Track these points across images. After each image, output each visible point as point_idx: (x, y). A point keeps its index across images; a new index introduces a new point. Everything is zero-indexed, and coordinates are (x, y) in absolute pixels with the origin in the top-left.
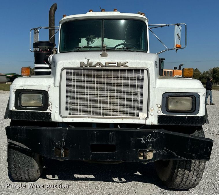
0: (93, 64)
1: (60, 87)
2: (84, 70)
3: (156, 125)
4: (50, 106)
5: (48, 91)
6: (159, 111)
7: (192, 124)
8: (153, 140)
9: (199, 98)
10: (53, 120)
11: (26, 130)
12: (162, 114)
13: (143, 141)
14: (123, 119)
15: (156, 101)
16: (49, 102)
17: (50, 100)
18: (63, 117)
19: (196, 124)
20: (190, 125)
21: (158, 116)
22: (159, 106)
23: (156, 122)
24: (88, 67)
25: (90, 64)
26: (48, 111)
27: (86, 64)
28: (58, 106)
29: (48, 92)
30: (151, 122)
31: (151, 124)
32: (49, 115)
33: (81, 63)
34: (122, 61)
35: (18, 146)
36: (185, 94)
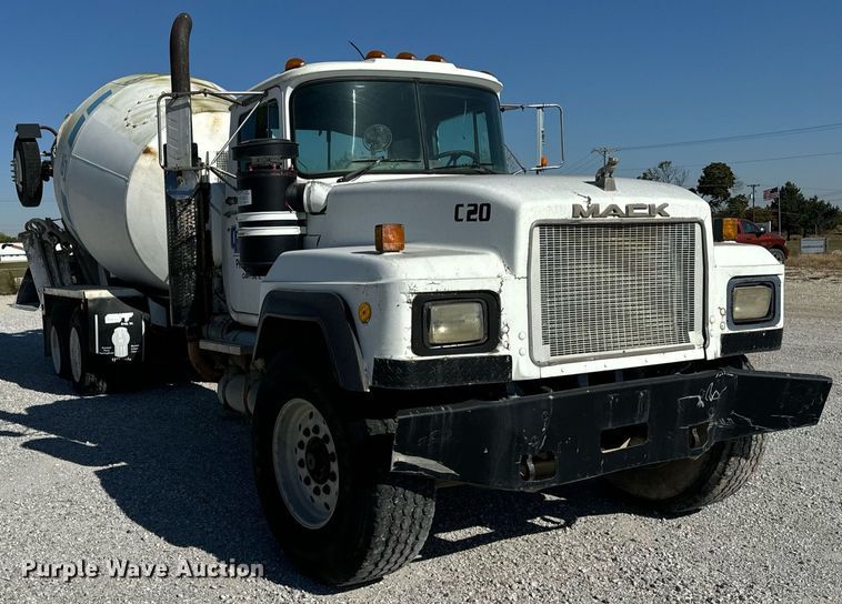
0: (601, 211)
1: (528, 278)
4: (504, 337)
5: (500, 291)
10: (515, 377)
11: (456, 414)
13: (701, 403)
14: (664, 351)
16: (502, 326)
17: (504, 318)
18: (540, 365)
24: (590, 217)
25: (594, 211)
26: (502, 351)
27: (586, 209)
28: (525, 335)
29: (501, 295)
32: (506, 362)
33: (575, 207)
34: (658, 203)
35: (423, 469)
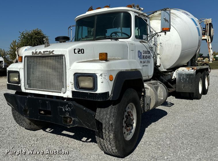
0: (38, 53)
2: (35, 57)
3: (71, 98)
6: (72, 88)
7: (93, 99)
8: (69, 109)
9: (97, 78)
12: (74, 90)
15: (70, 79)
19: (96, 99)
20: (92, 100)
21: (72, 91)
22: (72, 84)
23: (70, 96)
24: (36, 55)
25: (36, 53)
30: (67, 96)
31: (67, 97)
36: (87, 75)
